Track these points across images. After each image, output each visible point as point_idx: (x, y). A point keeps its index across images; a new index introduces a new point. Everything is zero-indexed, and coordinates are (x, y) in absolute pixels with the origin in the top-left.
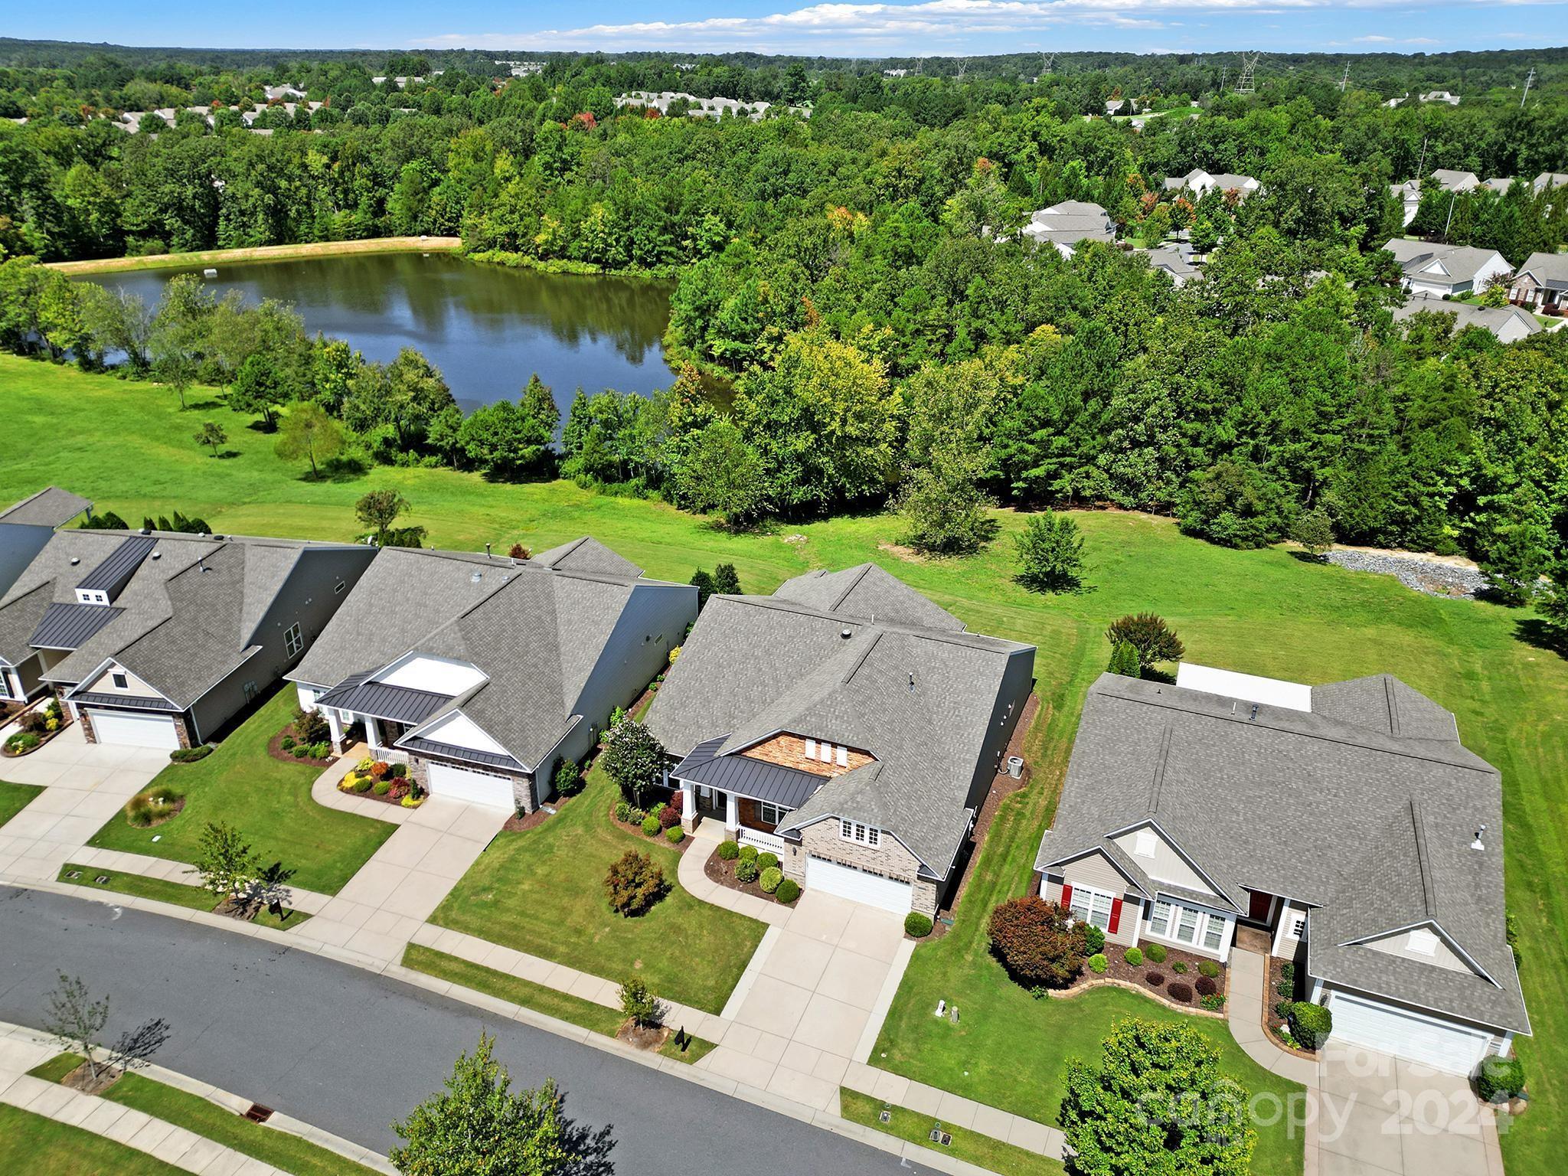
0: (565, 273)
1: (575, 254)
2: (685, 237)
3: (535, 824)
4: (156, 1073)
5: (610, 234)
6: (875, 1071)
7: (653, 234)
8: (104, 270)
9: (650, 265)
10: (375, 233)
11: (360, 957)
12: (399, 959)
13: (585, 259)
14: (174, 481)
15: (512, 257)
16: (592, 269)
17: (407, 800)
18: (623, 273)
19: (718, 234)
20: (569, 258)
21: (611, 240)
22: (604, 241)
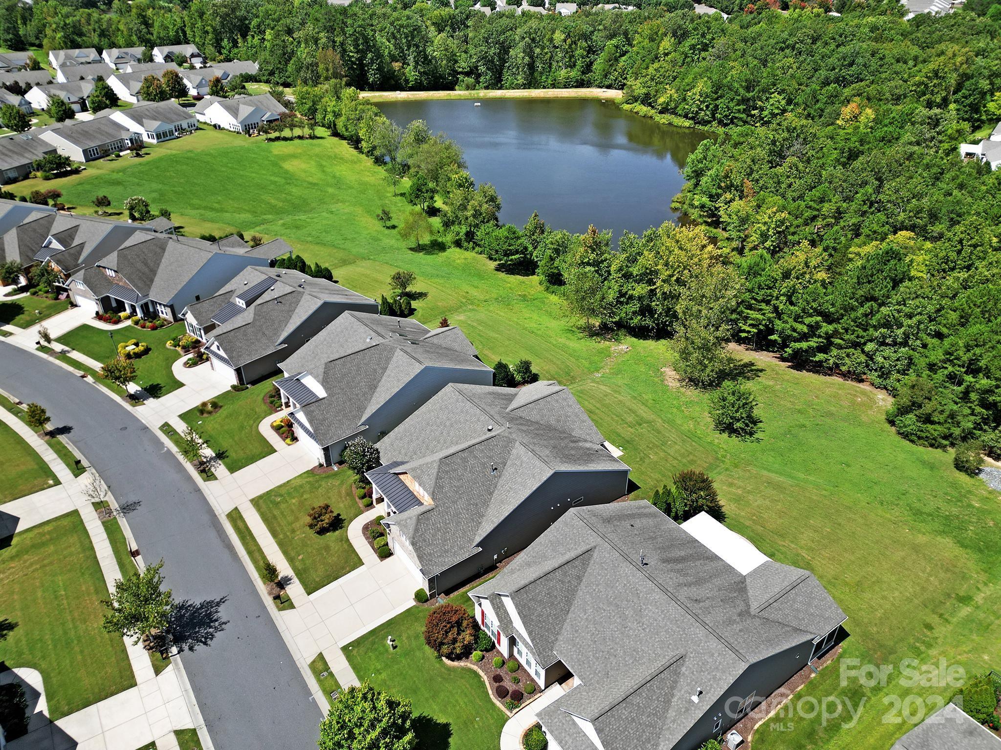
0: (670, 124)
1: (680, 112)
2: (755, 108)
3: (325, 472)
4: (123, 523)
5: (703, 102)
6: (341, 653)
7: (731, 105)
8: (430, 98)
9: (726, 125)
10: (580, 84)
11: (217, 505)
12: (227, 513)
13: (686, 116)
14: (353, 240)
15: (643, 109)
16: (687, 123)
17: (288, 441)
18: (706, 128)
19: (778, 108)
20: (676, 114)
21: (703, 106)
22: (698, 106)
